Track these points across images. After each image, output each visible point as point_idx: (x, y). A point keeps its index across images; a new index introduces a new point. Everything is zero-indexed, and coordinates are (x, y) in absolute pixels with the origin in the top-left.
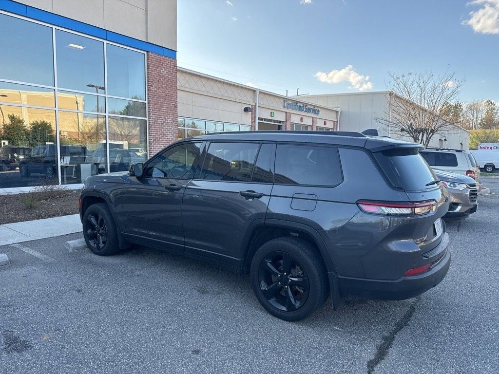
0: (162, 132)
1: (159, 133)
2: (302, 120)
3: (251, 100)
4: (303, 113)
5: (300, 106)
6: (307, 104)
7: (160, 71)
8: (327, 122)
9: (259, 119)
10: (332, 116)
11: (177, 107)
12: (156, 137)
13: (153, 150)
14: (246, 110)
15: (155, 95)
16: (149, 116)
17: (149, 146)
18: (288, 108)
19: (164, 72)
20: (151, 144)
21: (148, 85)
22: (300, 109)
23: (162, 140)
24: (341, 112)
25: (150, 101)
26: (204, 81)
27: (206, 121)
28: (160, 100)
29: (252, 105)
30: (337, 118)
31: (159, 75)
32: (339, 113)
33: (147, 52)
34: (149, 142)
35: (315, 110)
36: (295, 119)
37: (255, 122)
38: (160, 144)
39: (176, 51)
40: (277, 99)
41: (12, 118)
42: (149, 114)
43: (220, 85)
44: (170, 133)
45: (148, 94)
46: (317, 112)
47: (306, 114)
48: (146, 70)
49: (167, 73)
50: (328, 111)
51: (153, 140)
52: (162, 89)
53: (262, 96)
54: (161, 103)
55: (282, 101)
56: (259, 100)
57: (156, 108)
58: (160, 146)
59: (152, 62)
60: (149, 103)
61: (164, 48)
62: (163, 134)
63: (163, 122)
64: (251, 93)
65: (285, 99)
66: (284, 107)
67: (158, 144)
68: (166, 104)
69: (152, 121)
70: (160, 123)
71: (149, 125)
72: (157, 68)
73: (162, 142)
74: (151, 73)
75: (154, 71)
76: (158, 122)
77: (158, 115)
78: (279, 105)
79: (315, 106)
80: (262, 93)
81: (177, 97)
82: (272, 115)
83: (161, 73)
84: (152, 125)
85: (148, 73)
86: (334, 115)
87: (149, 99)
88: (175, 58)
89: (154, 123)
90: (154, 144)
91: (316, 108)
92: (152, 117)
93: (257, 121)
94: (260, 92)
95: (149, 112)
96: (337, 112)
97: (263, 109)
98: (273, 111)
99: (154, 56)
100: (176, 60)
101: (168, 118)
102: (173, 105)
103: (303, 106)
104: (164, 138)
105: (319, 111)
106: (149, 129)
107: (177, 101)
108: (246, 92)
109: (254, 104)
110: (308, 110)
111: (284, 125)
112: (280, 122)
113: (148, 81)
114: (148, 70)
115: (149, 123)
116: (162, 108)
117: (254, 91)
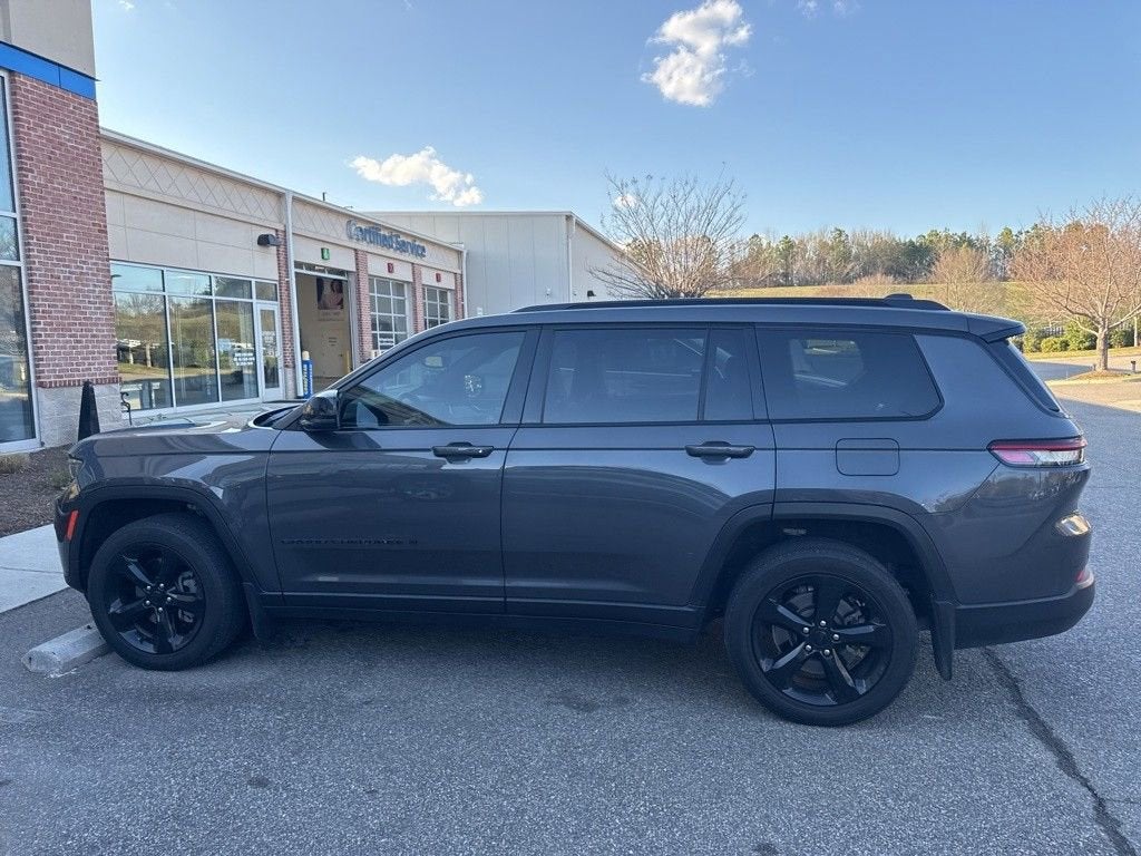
0: (68, 301)
1: (59, 304)
2: (390, 268)
3: (273, 218)
4: (391, 253)
5: (384, 236)
6: (399, 233)
7: (53, 130)
8: (443, 276)
9: (298, 265)
10: (450, 263)
11: (106, 232)
12: (53, 314)
13: (46, 353)
14: (264, 241)
15: (41, 197)
16: (28, 257)
17: (34, 342)
18: (358, 240)
19: (63, 133)
20: (40, 335)
21: (20, 169)
22: (385, 242)
23: (69, 324)
24: (467, 254)
25: (30, 213)
26: (153, 164)
27: (165, 269)
28: (59, 212)
29: (277, 231)
30: (460, 267)
31: (49, 141)
32: (465, 255)
33: (11, 72)
34: (33, 330)
35: (415, 246)
36: (377, 267)
37: (287, 271)
38: (64, 336)
39: (94, 79)
40: (333, 218)
42: (28, 250)
43: (193, 176)
45: (22, 194)
46: (419, 251)
47: (397, 255)
48: (10, 123)
49: (72, 135)
50: (442, 250)
51: (45, 324)
52: (60, 180)
53: (299, 207)
54: (61, 218)
55: (344, 221)
56: (294, 220)
57: (48, 235)
58: (67, 342)
59: (28, 103)
60: (24, 219)
61: (59, 65)
62: (73, 307)
63: (70, 273)
64: (272, 200)
65: (351, 218)
66: (351, 238)
67: (58, 335)
68: (76, 222)
69: (37, 269)
70: (62, 275)
71: (30, 281)
72: (42, 121)
73: (70, 330)
74: (25, 134)
75: (35, 130)
76: (56, 274)
77: (52, 253)
78: (337, 232)
79: (415, 238)
80: (300, 200)
81: (104, 205)
82: (326, 257)
83: (56, 136)
84: (36, 281)
85: (16, 132)
86: (453, 259)
87: (24, 206)
88: (91, 96)
89: (45, 276)
90: (49, 336)
91: (417, 243)
92: (36, 260)
93: (293, 270)
94: (294, 198)
95: (27, 244)
96: (460, 253)
97: (304, 241)
98: (326, 246)
99: (32, 86)
100: (96, 104)
101: (84, 263)
102: (94, 224)
103: (391, 237)
104: (76, 319)
105: (424, 250)
106: (31, 293)
107: (105, 216)
108: (259, 195)
109: (281, 228)
110: (402, 247)
111: (352, 279)
112: (341, 272)
113: (20, 157)
114: (15, 126)
115: (29, 275)
116: (65, 235)
117: (279, 195)
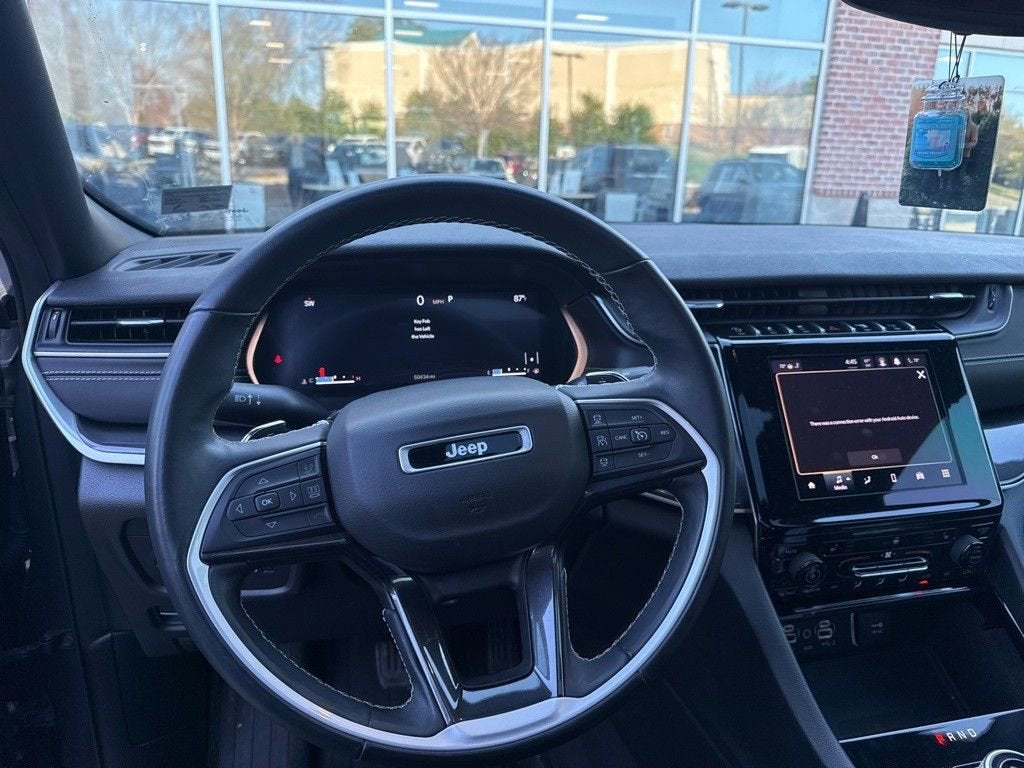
0: (872, 91)
1: (858, 95)
12: (849, 108)
16: (834, 36)
23: (865, 121)
38: (855, 135)
41: (587, 99)
42: (837, 28)
44: (899, 94)
51: (837, 120)
62: (876, 99)
63: (883, 55)
67: (849, 134)
69: (842, 52)
70: (870, 59)
71: (831, 67)
73: (865, 128)
76: (864, 57)
84: (838, 67)
89: (849, 60)
90: (836, 134)
92: (842, 40)
104: (876, 115)
115: (832, 59)
